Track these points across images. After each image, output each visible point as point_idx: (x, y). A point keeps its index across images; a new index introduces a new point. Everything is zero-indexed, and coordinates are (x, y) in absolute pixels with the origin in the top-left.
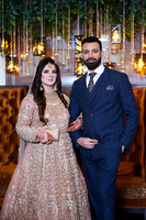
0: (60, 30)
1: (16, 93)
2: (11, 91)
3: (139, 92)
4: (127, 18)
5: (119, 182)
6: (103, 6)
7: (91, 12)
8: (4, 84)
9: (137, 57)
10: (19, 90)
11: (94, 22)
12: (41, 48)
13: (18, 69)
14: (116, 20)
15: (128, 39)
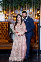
0: (18, 9)
1: (7, 23)
2: (6, 23)
3: (36, 23)
4: (33, 6)
5: (31, 44)
6: (28, 3)
7: (25, 5)
8: (4, 21)
9: (36, 15)
10: (8, 23)
11: (26, 7)
12: (13, 13)
13: (7, 18)
14: (31, 7)
15: (33, 11)
